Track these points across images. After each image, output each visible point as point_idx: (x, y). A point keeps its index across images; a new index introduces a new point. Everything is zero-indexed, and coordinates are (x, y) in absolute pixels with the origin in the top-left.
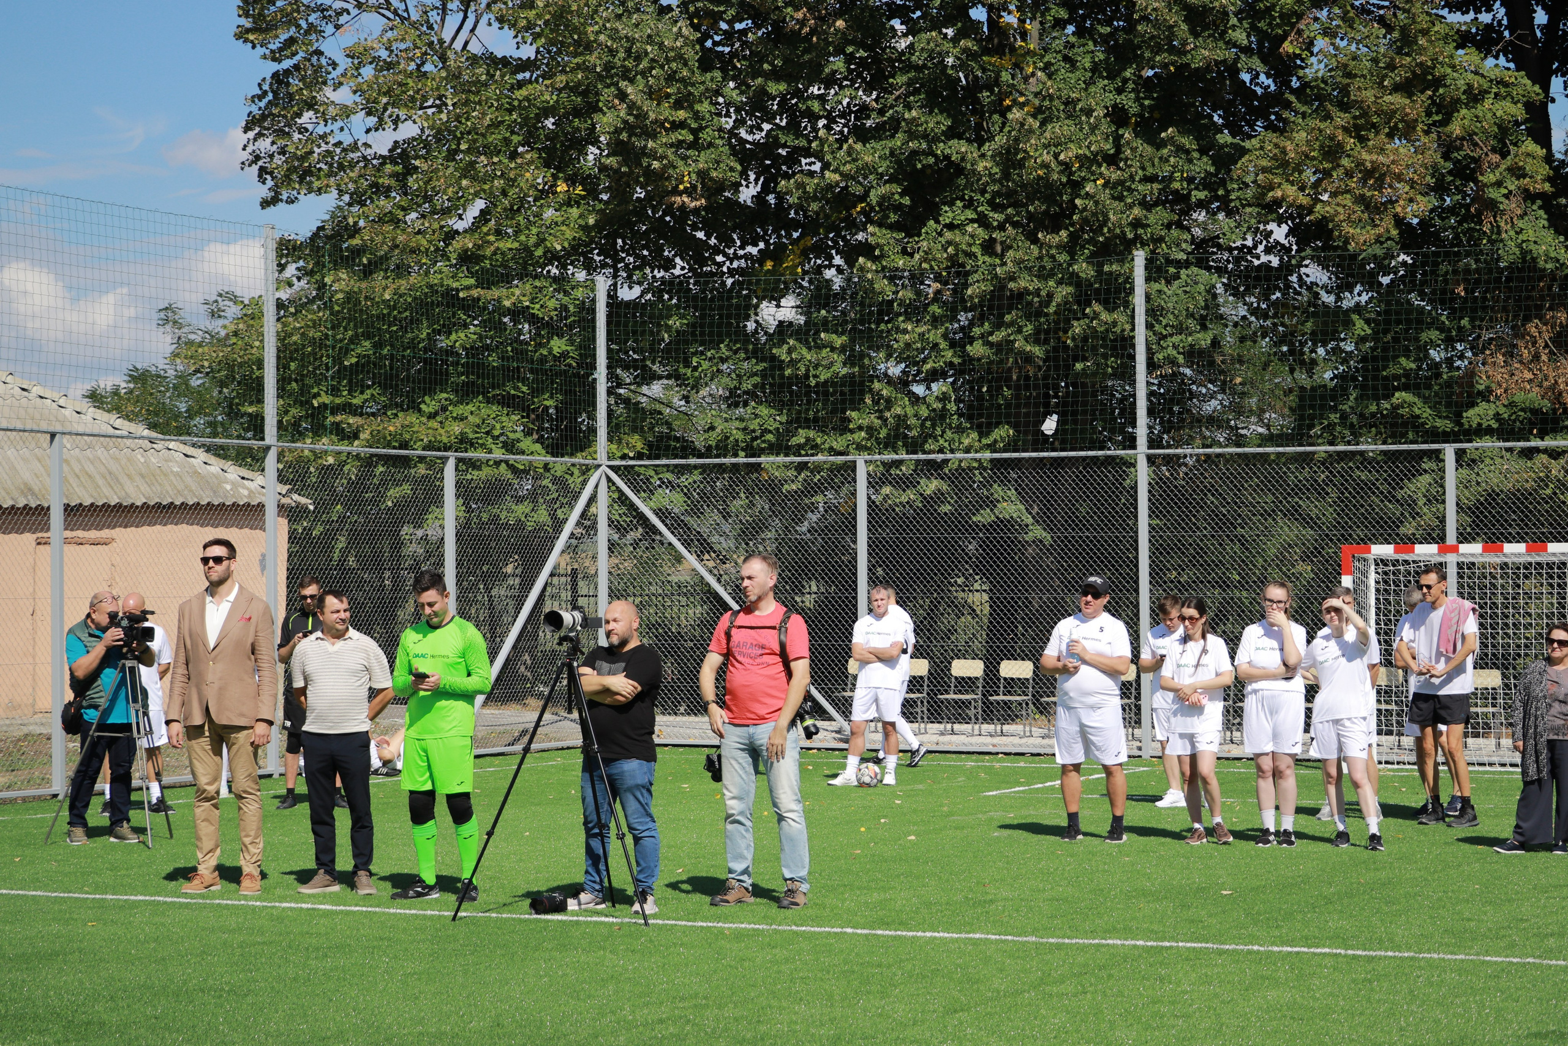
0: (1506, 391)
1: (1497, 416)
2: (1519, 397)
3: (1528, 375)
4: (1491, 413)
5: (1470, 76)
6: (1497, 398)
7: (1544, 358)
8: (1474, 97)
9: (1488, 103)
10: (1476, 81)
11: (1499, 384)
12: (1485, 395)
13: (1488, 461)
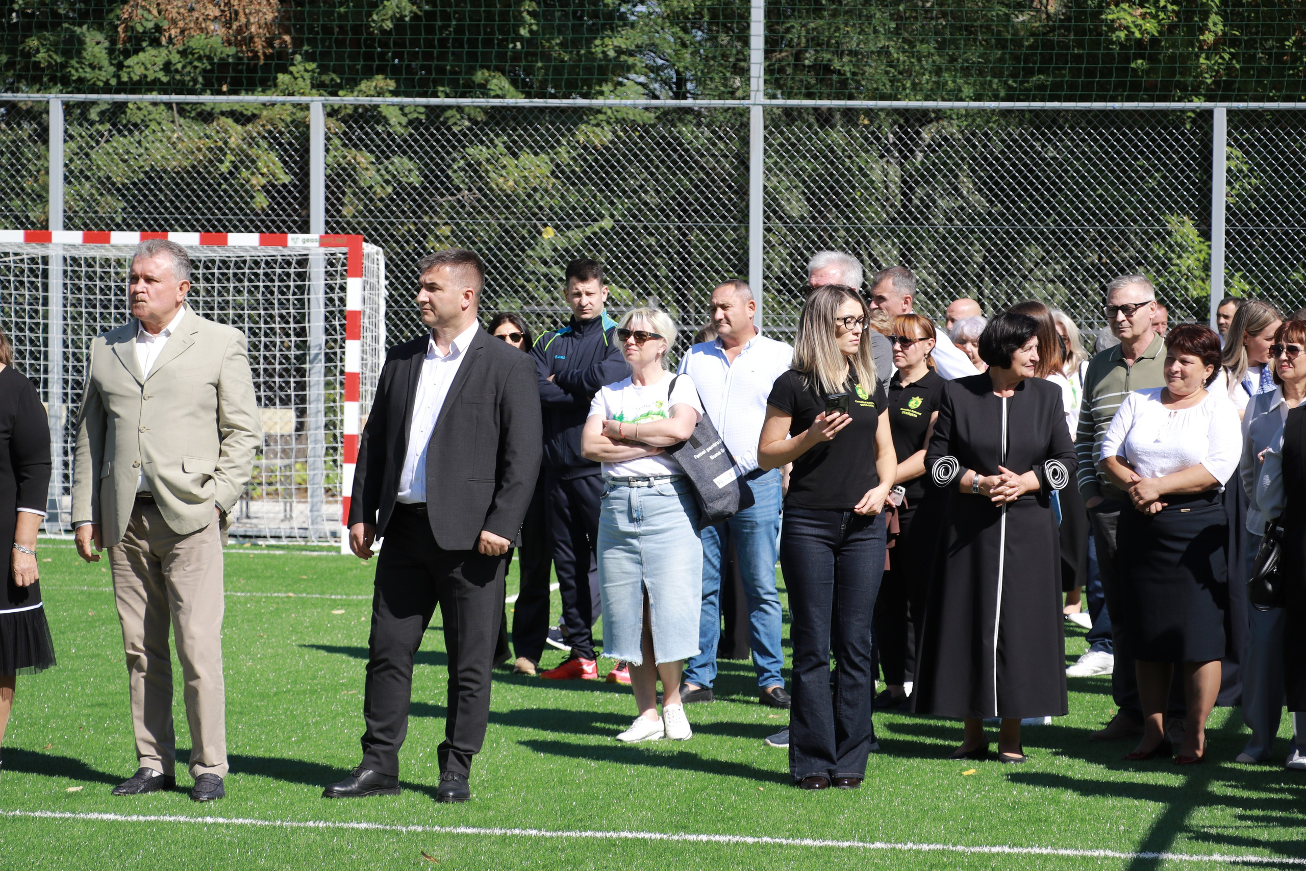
0: (182, 32)
1: (167, 67)
2: (198, 42)
4: (160, 62)
6: (170, 40)
11: (174, 22)
12: (154, 38)
13: (153, 126)
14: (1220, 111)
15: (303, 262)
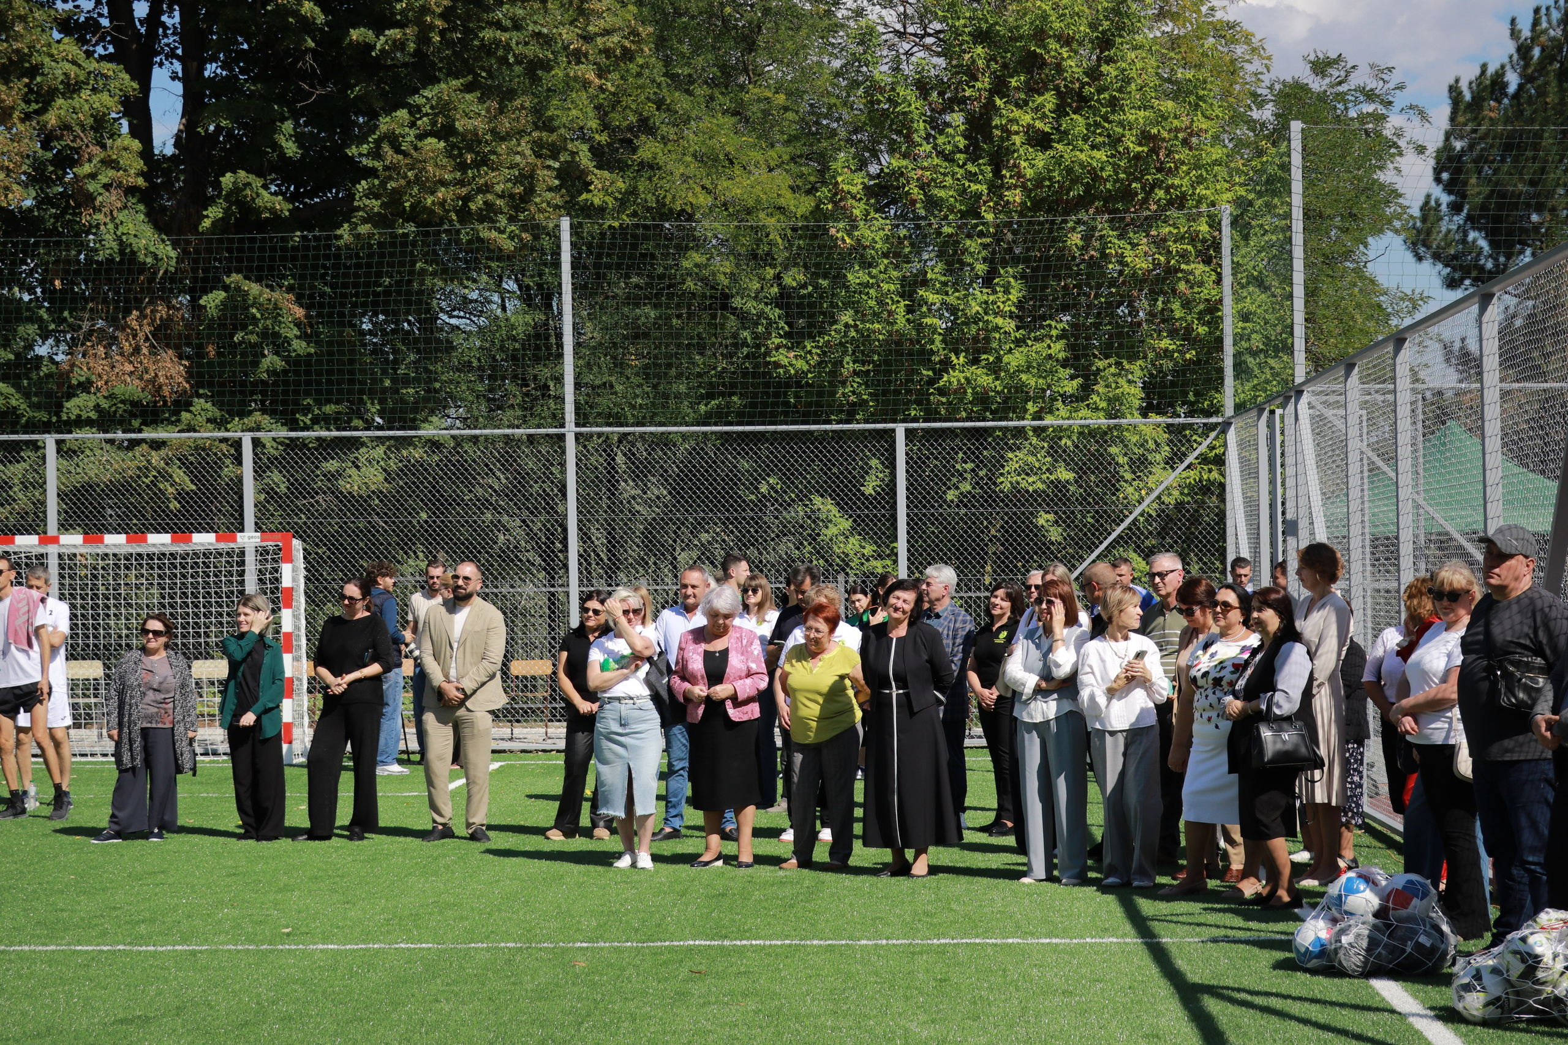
0: (106, 383)
1: (97, 407)
2: (119, 389)
3: (129, 368)
4: (91, 404)
5: (68, 66)
6: (98, 389)
7: (145, 351)
8: (72, 88)
9: (85, 94)
10: (73, 70)
11: (100, 376)
12: (85, 386)
13: (88, 452)
14: (900, 430)
15: (242, 553)
